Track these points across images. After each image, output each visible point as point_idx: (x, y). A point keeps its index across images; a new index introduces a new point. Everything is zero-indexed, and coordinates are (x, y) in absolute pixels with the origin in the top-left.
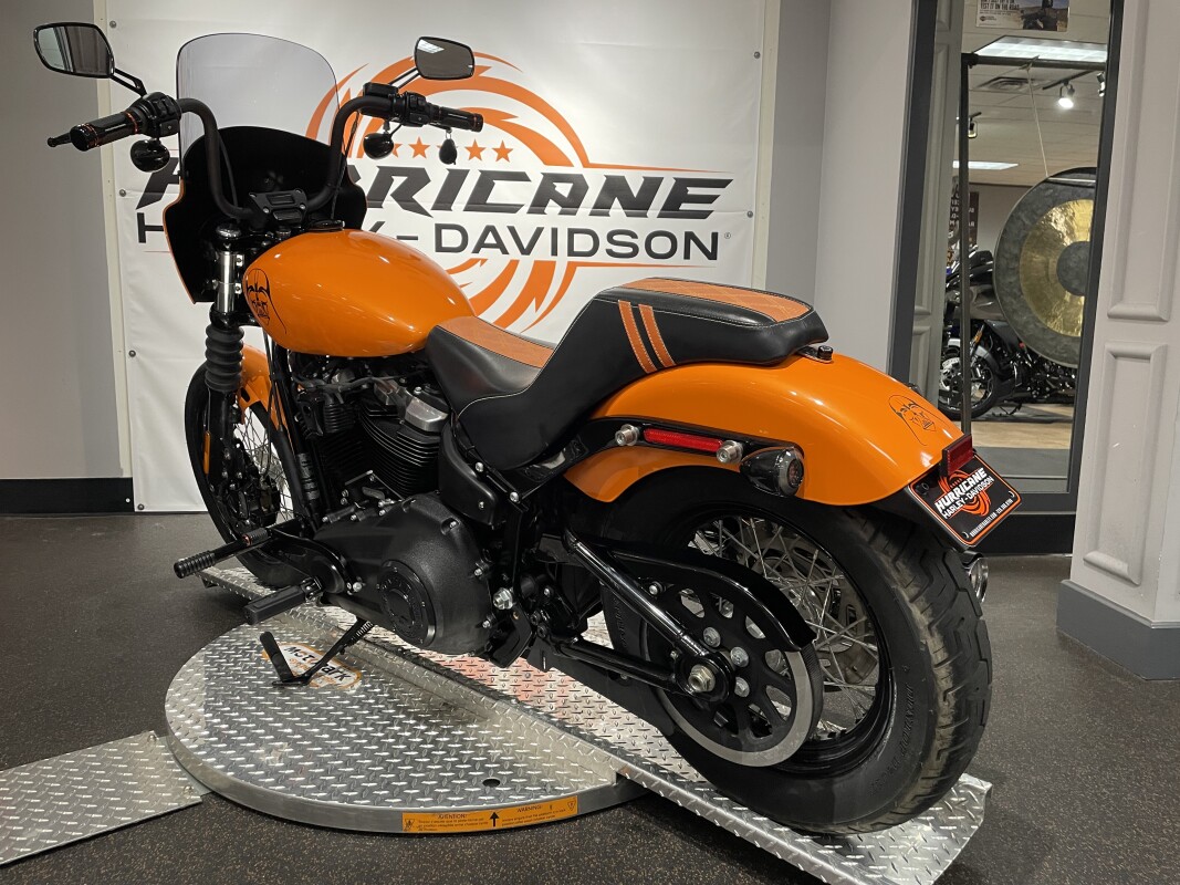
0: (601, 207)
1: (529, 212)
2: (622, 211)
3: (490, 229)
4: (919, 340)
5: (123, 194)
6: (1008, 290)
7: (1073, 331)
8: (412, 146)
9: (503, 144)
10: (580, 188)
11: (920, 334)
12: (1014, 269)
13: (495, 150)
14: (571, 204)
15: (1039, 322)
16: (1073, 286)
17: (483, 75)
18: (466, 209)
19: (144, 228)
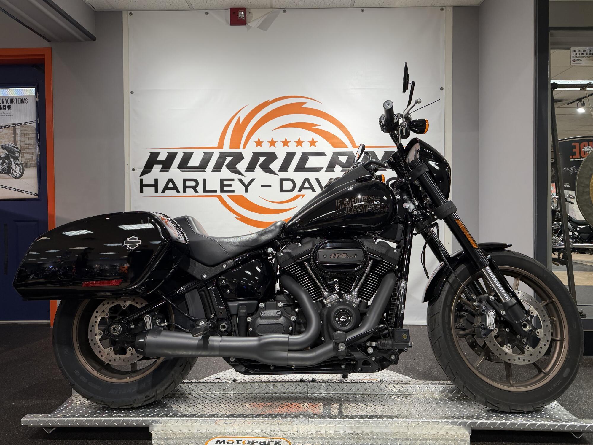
1: (326, 171)
3: (307, 180)
5: (134, 170)
8: (269, 142)
9: (313, 139)
10: (351, 158)
12: (586, 192)
13: (309, 142)
14: (347, 166)
17: (302, 107)
18: (295, 171)
19: (142, 186)
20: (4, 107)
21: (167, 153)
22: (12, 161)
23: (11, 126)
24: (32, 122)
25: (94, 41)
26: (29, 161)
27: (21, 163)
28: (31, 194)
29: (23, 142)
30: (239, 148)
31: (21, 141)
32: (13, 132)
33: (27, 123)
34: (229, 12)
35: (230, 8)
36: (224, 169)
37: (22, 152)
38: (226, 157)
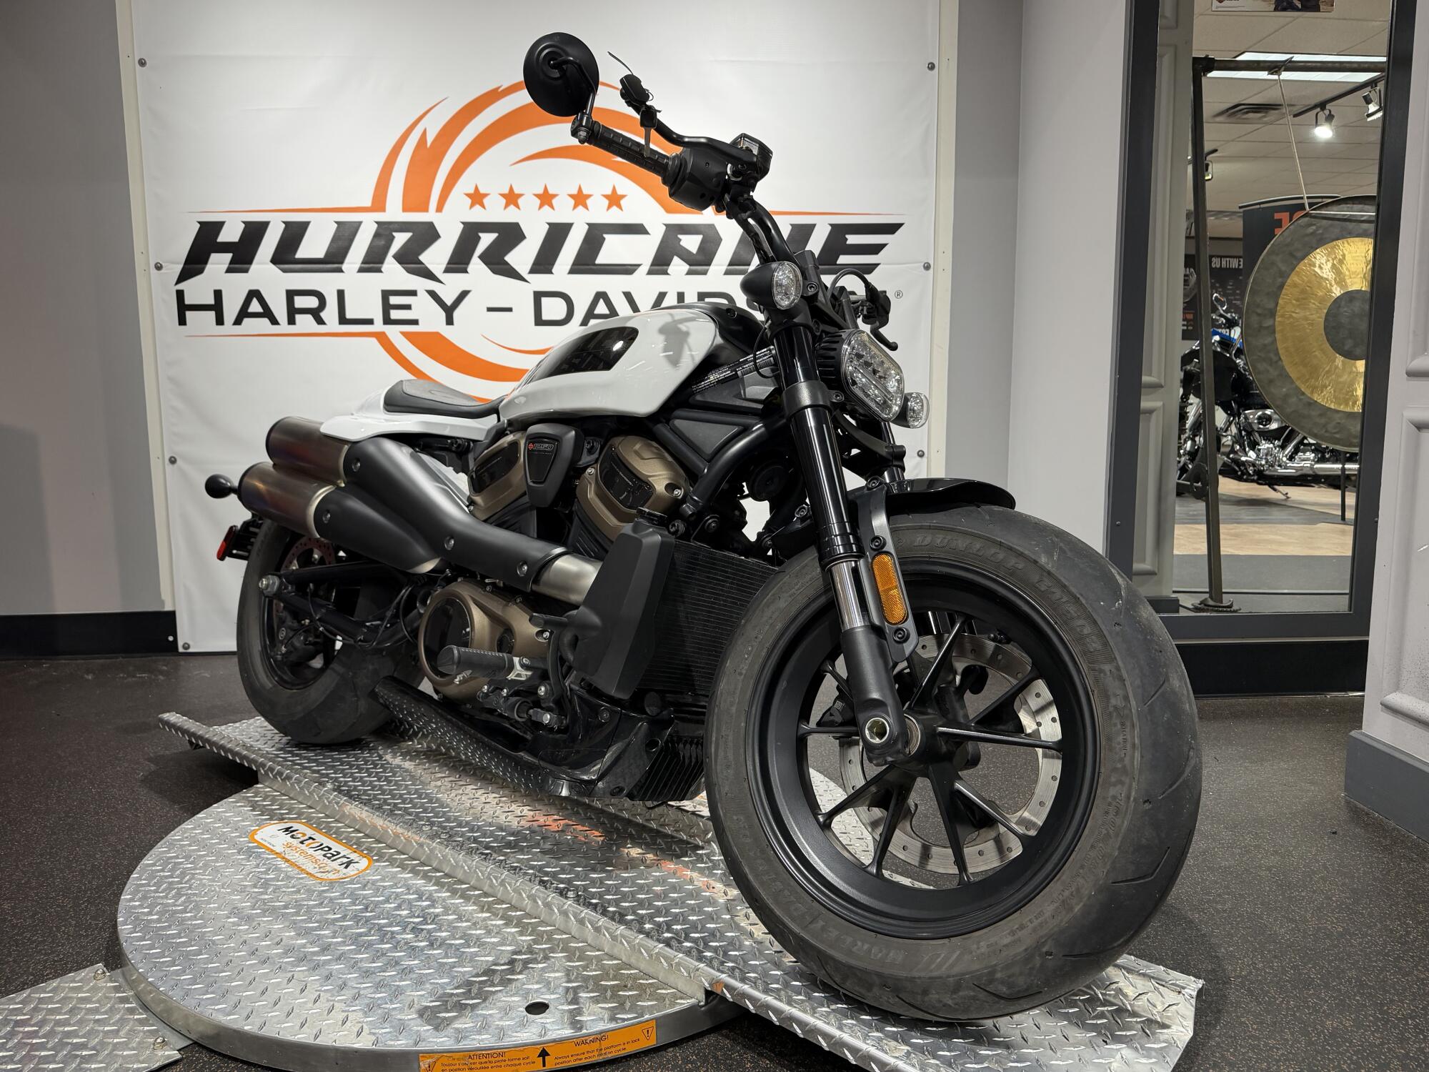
0: (739, 264)
1: (650, 273)
3: (601, 296)
4: (1149, 420)
5: (159, 267)
6: (1263, 355)
7: (1347, 404)
8: (503, 195)
9: (614, 189)
10: (711, 241)
11: (1150, 412)
12: (1267, 328)
13: (606, 196)
14: (700, 261)
15: (1303, 394)
16: (1346, 348)
18: (572, 272)
19: (183, 308)
21: (244, 222)
30: (426, 210)
36: (390, 264)
38: (394, 234)
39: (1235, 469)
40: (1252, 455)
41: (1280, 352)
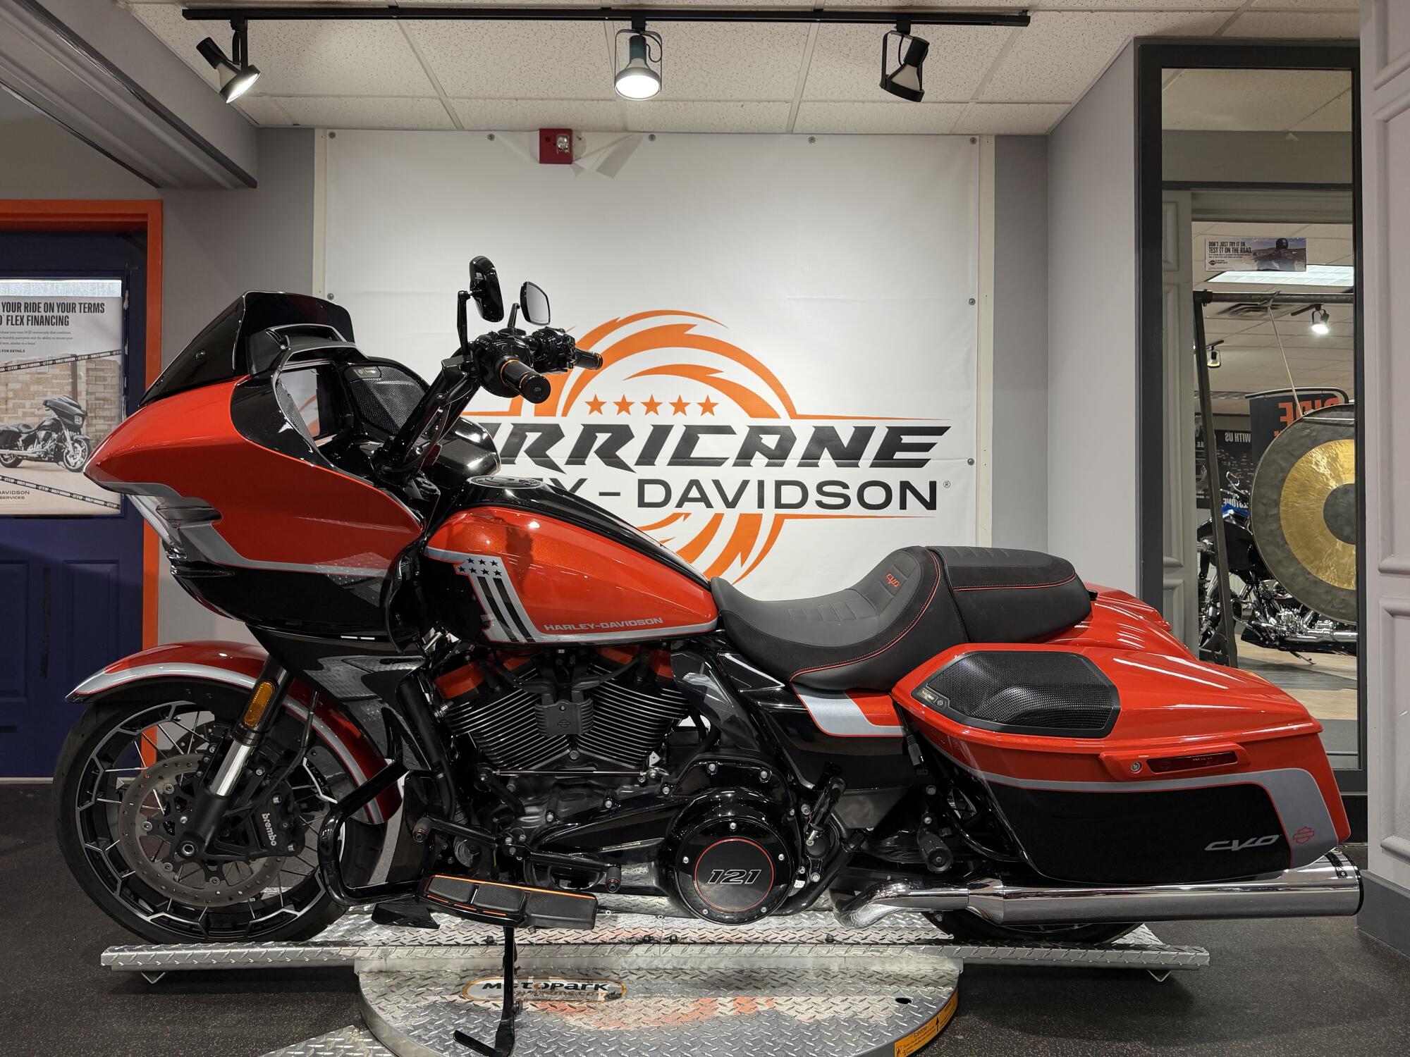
0: (810, 458)
1: (735, 464)
2: (833, 461)
3: (694, 483)
4: (1171, 595)
6: (1270, 539)
7: (1349, 583)
8: (616, 403)
9: (708, 398)
10: (787, 439)
11: (1172, 588)
12: (1272, 516)
13: (701, 404)
14: (778, 456)
15: (1309, 573)
16: (1345, 534)
17: (688, 332)
18: (670, 464)
20: (54, 321)
22: (67, 434)
23: (67, 360)
24: (112, 353)
25: (255, 190)
26: (102, 434)
27: (86, 440)
28: (105, 505)
29: (91, 393)
30: (554, 414)
31: (87, 394)
32: (70, 373)
33: (101, 355)
34: (536, 137)
35: (538, 128)
36: (522, 457)
37: (89, 415)
38: (527, 433)
39: (1256, 635)
40: (1272, 620)
41: (1287, 536)
